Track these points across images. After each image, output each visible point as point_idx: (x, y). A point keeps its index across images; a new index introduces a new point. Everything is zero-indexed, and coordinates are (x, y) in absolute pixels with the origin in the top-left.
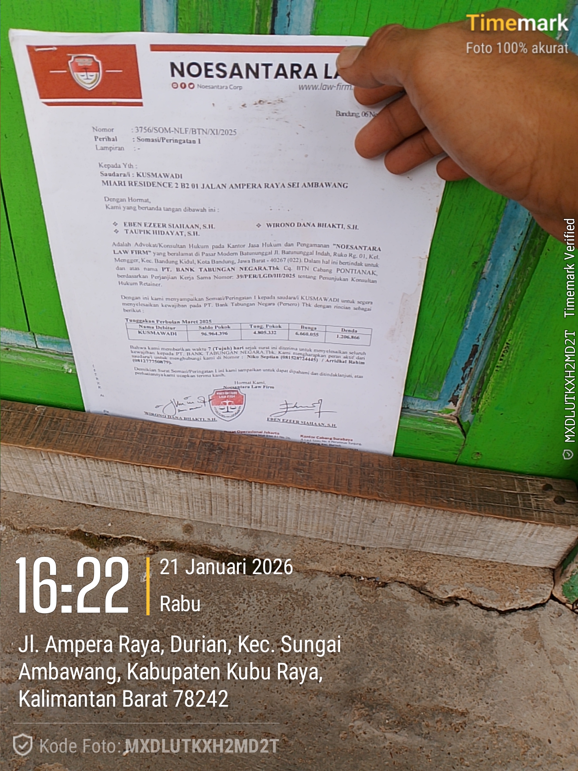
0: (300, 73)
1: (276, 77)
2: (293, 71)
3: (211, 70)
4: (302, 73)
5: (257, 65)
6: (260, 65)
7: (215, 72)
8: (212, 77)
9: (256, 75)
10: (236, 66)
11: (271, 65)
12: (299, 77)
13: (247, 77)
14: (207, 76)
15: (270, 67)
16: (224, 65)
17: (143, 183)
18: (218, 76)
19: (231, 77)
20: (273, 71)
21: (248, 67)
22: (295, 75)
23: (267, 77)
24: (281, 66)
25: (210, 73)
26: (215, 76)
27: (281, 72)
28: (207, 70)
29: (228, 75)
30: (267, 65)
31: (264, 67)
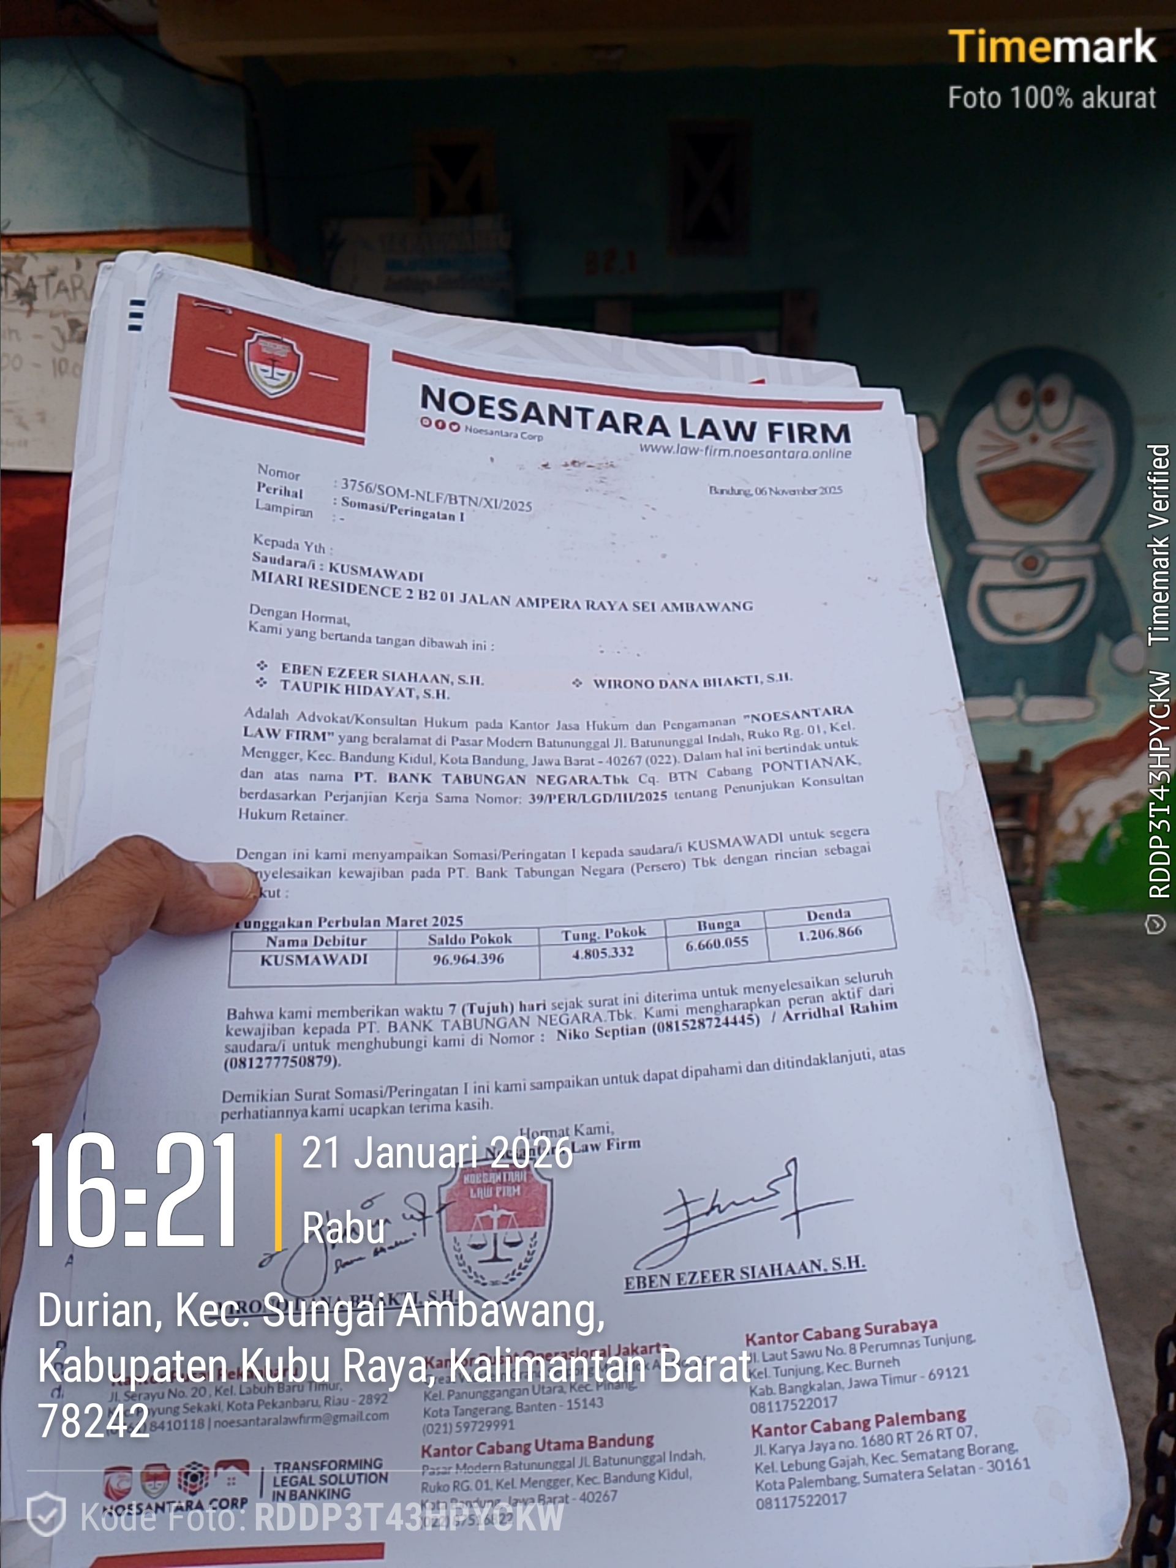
0: (640, 427)
1: (600, 428)
2: (627, 424)
3: (491, 408)
4: (644, 427)
5: (568, 409)
6: (573, 410)
7: (497, 411)
8: (492, 417)
9: (567, 422)
10: (532, 405)
11: (591, 410)
12: (639, 432)
13: (552, 423)
14: (482, 414)
15: (589, 414)
16: (513, 403)
17: (340, 586)
18: (502, 416)
19: (524, 420)
20: (594, 419)
21: (553, 410)
22: (631, 429)
23: (585, 426)
24: (608, 414)
25: (488, 412)
26: (497, 417)
27: (607, 421)
28: (483, 407)
29: (520, 417)
30: (585, 411)
31: (580, 413)
